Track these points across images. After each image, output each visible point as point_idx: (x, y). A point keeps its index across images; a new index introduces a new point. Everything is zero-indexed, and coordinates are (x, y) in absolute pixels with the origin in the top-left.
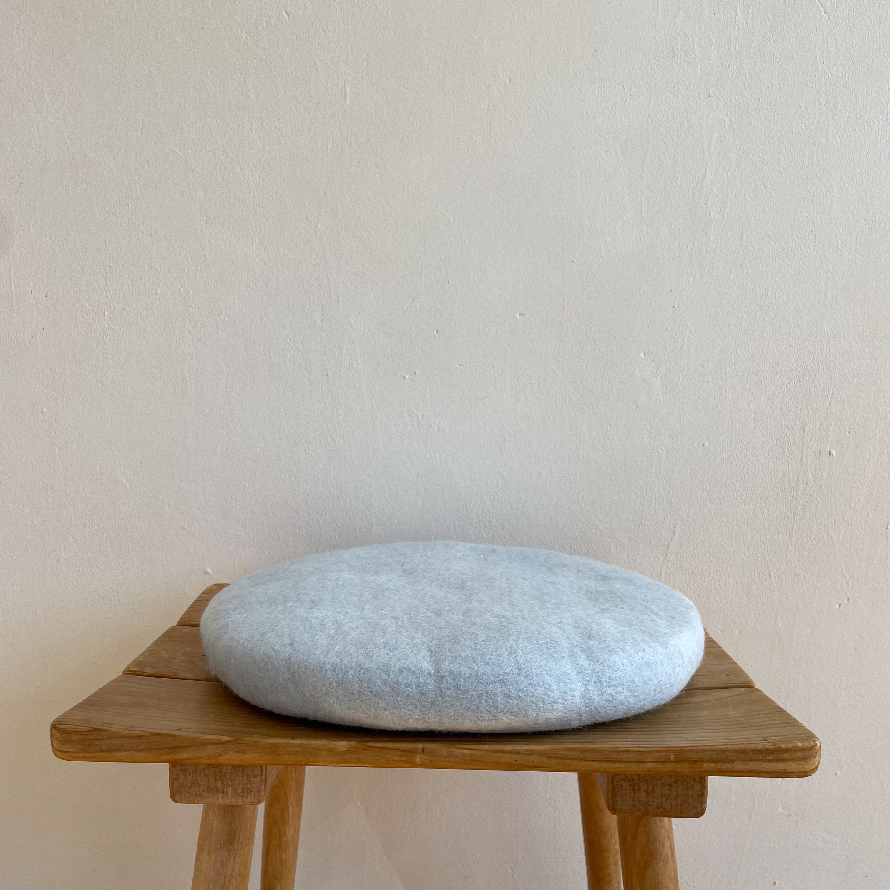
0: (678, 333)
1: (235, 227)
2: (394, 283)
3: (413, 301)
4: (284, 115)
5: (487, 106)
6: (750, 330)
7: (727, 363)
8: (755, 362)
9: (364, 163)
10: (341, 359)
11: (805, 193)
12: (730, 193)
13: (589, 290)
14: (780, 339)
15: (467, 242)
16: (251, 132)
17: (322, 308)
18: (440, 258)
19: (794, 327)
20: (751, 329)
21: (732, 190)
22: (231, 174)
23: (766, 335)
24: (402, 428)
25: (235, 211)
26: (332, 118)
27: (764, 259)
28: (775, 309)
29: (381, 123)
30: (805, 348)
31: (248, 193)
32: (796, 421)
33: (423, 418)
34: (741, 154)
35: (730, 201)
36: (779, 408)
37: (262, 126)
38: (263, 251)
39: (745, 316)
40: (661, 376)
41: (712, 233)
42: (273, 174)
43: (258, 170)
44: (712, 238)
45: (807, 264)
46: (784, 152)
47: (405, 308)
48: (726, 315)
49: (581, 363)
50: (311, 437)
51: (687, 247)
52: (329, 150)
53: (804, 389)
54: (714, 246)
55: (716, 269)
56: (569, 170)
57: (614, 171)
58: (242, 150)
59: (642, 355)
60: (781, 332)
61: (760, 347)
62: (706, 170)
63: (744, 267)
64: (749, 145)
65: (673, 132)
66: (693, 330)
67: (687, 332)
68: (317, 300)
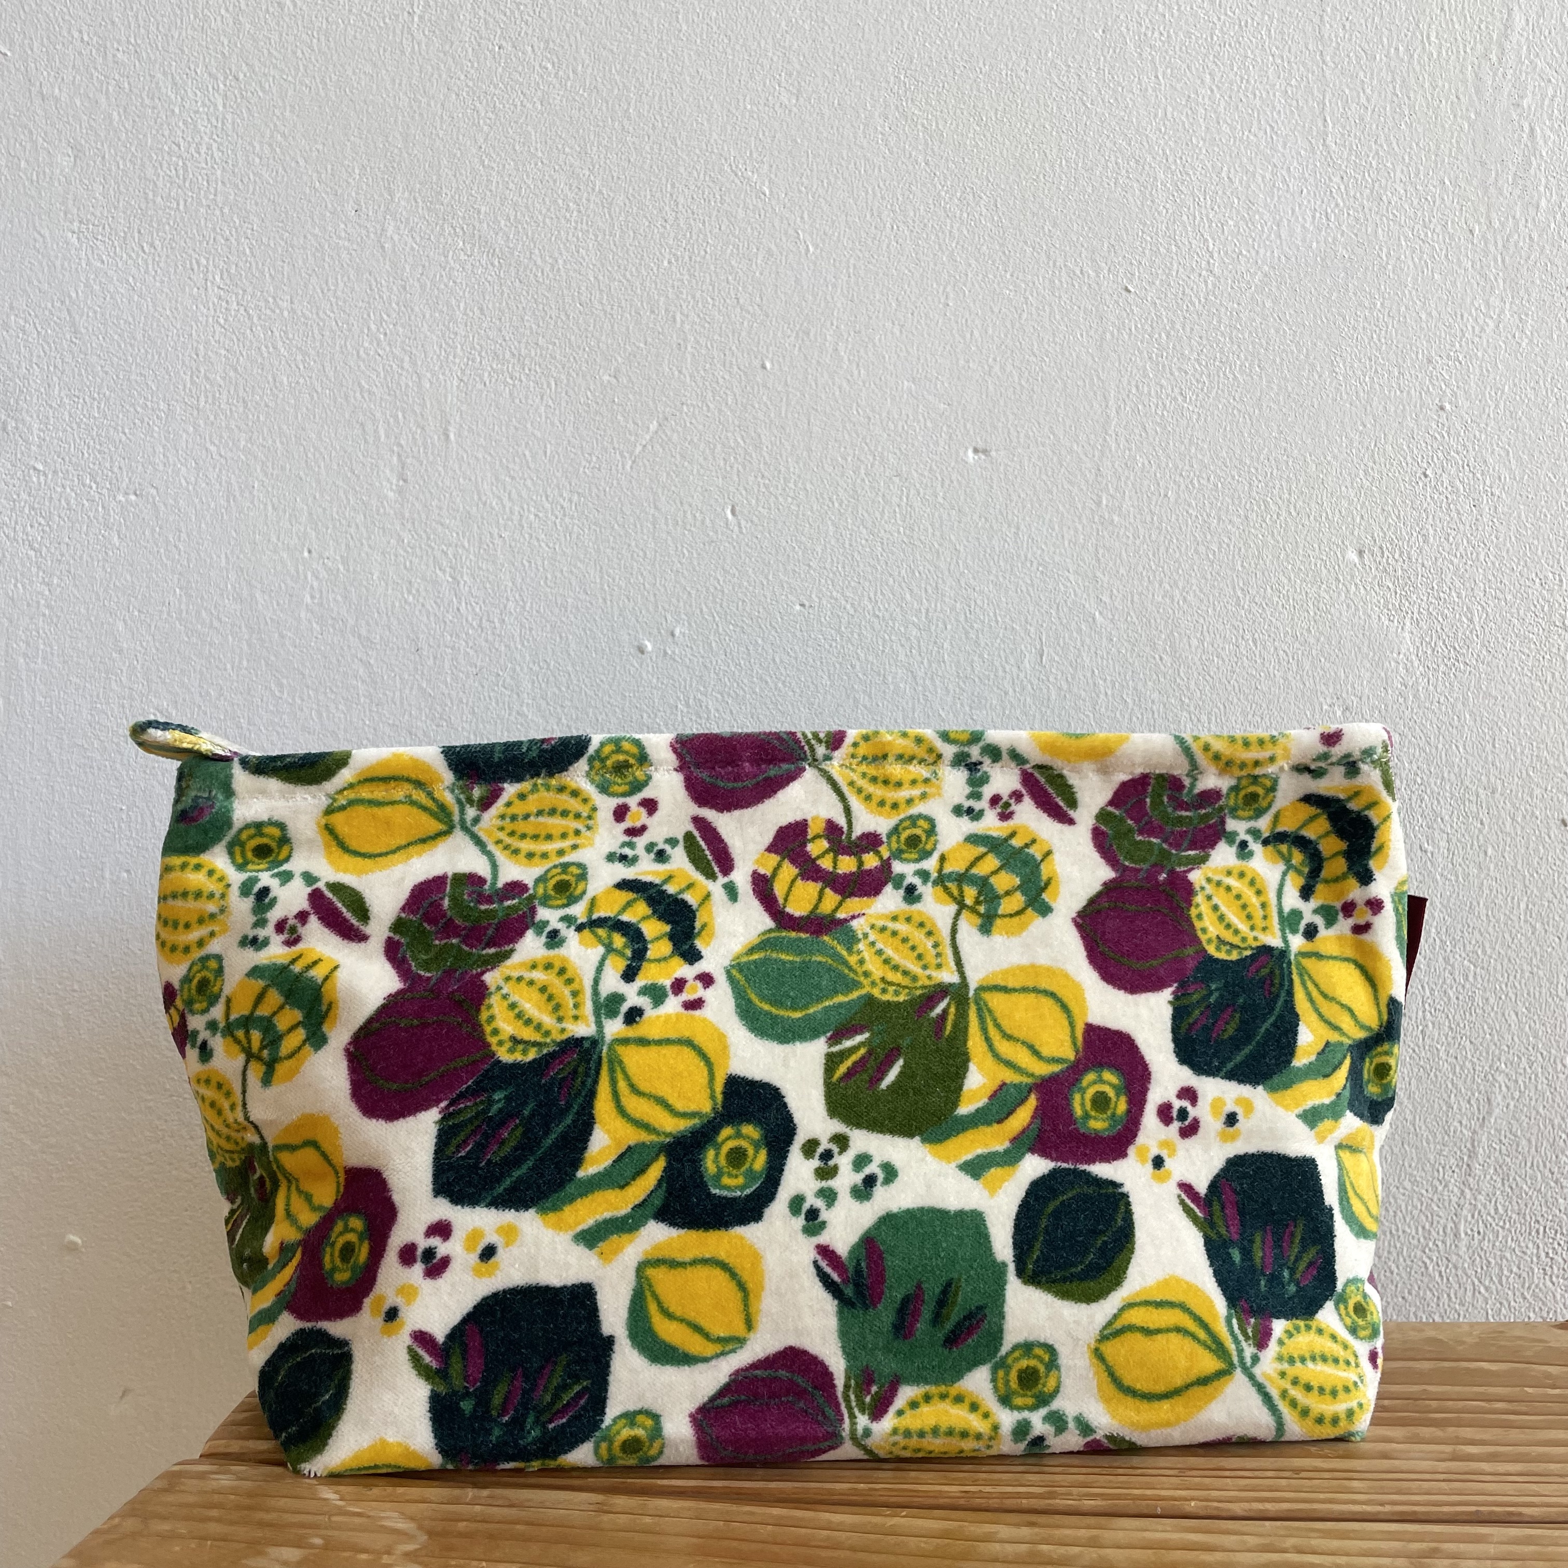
1: (158, 243)
2: (606, 378)
3: (660, 425)
13: (1180, 369)
17: (399, 456)
18: (737, 299)
40: (1416, 615)
41: (1542, 189)
43: (221, 86)
49: (1167, 586)
51: (1471, 232)
56: (1104, 32)
57: (1237, 28)
58: (176, 36)
59: (1353, 556)
66: (1505, 474)
67: (1488, 482)
68: (387, 437)
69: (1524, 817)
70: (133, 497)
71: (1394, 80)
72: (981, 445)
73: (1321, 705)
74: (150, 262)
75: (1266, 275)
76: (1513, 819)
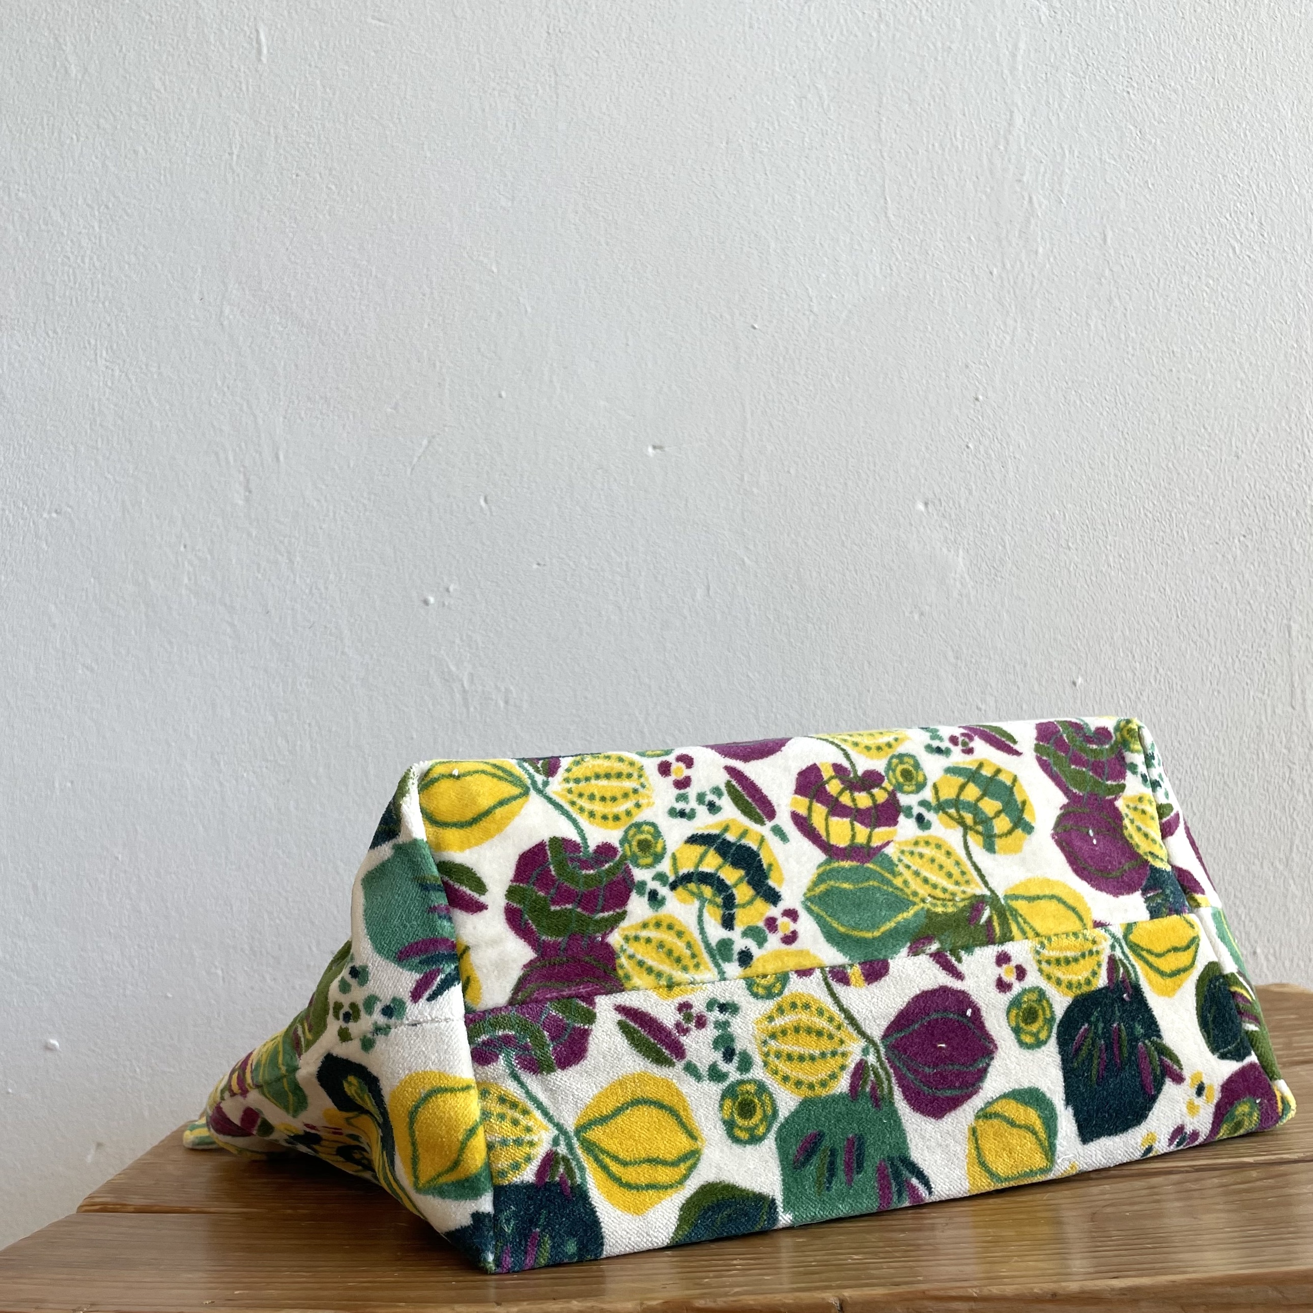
0: (991, 451)
1: (59, 330)
2: (389, 410)
3: (430, 442)
4: (141, 99)
5: (545, 35)
6: (1146, 432)
7: (1105, 506)
8: (1164, 496)
9: (307, 174)
10: (292, 576)
11: (1226, 136)
12: (1067, 152)
13: (793, 382)
14: (1212, 444)
15: (529, 309)
16: (78, 140)
17: (245, 475)
18: (479, 349)
19: (1239, 415)
20: (1148, 429)
21: (1071, 147)
22: (43, 227)
23: (1180, 438)
24: (431, 707)
25: (57, 299)
26: (235, 95)
27: (1156, 281)
28: (1194, 384)
29: (334, 94)
30: (1269, 457)
31: (79, 261)
32: (1271, 616)
33: (472, 681)
34: (1081, 73)
35: (1070, 169)
36: (1229, 589)
37: (98, 127)
38: (117, 373)
39: (1131, 403)
40: (966, 546)
41: (1039, 240)
42: (126, 218)
43: (97, 213)
44: (1041, 250)
45: (1250, 282)
46: (1172, 59)
47: (416, 459)
48: (1089, 405)
49: (793, 536)
50: (244, 743)
51: (991, 273)
52: (235, 157)
53: (1278, 545)
54: (1048, 266)
55: (1057, 311)
56: (727, 143)
57: (820, 136)
58: (61, 178)
59: (921, 507)
60: (1212, 429)
61: (1170, 465)
62: (1012, 112)
63: (1117, 302)
64: (1096, 53)
65: (935, 46)
66: (1022, 442)
67: (1011, 449)
68: (235, 460)
69: (1047, 681)
70: (54, 515)
71: (932, 168)
72: (658, 443)
73: (904, 613)
74: (54, 344)
75: (850, 312)
76: (1040, 684)
